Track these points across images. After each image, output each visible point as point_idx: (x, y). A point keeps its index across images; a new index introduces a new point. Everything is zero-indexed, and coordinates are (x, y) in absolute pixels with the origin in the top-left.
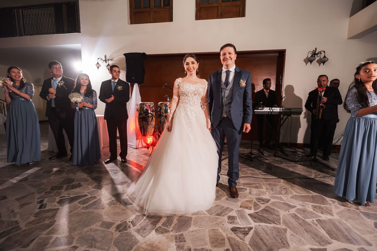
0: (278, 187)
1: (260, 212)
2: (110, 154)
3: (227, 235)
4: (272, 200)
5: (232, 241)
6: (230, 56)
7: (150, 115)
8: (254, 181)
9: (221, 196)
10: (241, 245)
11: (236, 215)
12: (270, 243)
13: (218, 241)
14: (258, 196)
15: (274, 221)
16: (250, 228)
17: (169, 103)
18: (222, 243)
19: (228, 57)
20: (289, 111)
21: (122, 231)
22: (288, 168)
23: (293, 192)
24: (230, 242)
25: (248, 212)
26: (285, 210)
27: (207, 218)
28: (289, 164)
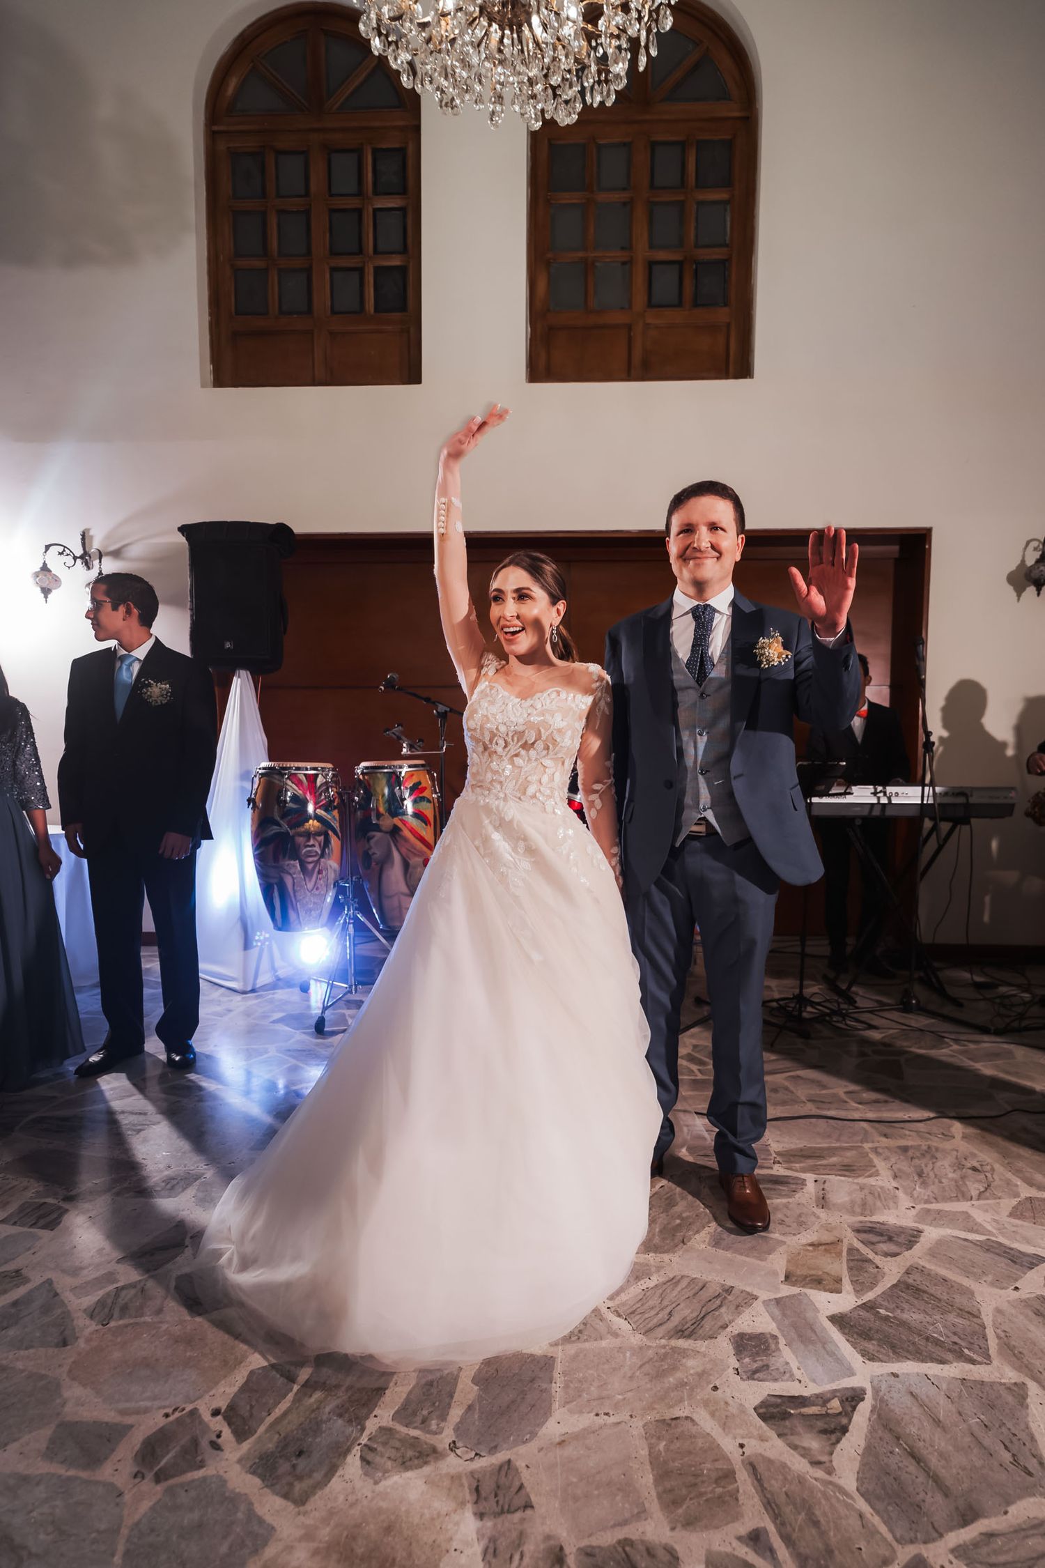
0: (946, 1163)
1: (885, 1303)
2: (106, 1026)
3: (742, 1446)
4: (932, 1234)
5: (773, 1482)
6: (714, 541)
7: (313, 824)
8: (829, 1136)
9: (686, 1224)
10: (820, 1503)
11: (773, 1325)
12: (961, 1473)
13: (703, 1490)
14: (862, 1214)
15: (956, 1347)
16: (849, 1394)
17: (410, 767)
18: (720, 1500)
19: (705, 544)
20: (961, 800)
21: (173, 1476)
22: (972, 1063)
23: (1017, 1186)
24: (762, 1486)
25: (827, 1304)
26: (998, 1283)
27: (628, 1354)
28: (972, 1046)
